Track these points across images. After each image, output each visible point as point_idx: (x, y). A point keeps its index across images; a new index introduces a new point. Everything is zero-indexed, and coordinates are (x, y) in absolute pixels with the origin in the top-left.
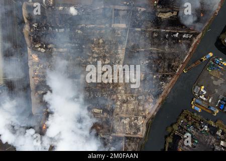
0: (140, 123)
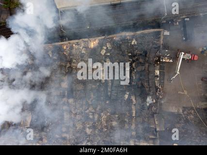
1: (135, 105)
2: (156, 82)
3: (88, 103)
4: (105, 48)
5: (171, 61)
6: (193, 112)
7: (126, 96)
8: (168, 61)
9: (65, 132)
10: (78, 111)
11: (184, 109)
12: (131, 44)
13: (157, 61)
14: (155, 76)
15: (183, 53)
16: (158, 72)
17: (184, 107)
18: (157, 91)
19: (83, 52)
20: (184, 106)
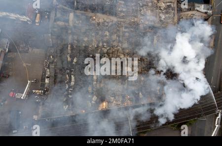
0: (164, 5)
1: (68, 54)
2: (49, 73)
3: (107, 55)
4: (93, 102)
5: (34, 91)
6: (20, 50)
7: (75, 60)
8: (37, 91)
9: (126, 32)
10: (116, 49)
11: (27, 52)
12: (69, 106)
13: (47, 91)
14: (48, 78)
15: (22, 98)
16: (47, 81)
17: (28, 52)
18: (49, 65)
19: (113, 98)
20: (27, 54)
